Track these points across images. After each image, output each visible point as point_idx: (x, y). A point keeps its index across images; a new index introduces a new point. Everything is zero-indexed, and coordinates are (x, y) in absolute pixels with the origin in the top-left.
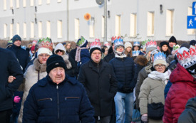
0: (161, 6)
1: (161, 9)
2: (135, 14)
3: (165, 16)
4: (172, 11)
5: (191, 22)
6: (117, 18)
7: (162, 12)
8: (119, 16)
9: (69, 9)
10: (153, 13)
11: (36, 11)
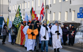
0: (70, 9)
1: (70, 10)
2: (60, 12)
3: (72, 13)
4: (74, 11)
5: (79, 15)
6: (54, 14)
7: (70, 11)
8: (55, 13)
9: (36, 10)
10: (67, 12)
11: (24, 11)
